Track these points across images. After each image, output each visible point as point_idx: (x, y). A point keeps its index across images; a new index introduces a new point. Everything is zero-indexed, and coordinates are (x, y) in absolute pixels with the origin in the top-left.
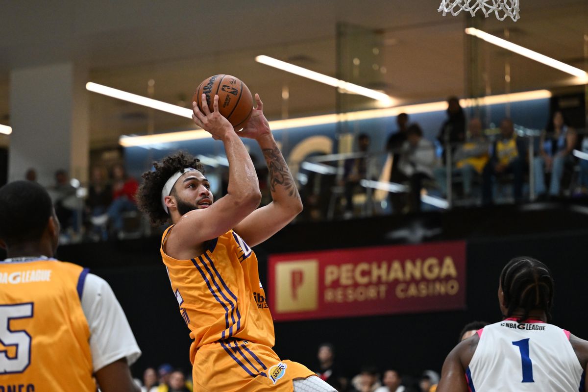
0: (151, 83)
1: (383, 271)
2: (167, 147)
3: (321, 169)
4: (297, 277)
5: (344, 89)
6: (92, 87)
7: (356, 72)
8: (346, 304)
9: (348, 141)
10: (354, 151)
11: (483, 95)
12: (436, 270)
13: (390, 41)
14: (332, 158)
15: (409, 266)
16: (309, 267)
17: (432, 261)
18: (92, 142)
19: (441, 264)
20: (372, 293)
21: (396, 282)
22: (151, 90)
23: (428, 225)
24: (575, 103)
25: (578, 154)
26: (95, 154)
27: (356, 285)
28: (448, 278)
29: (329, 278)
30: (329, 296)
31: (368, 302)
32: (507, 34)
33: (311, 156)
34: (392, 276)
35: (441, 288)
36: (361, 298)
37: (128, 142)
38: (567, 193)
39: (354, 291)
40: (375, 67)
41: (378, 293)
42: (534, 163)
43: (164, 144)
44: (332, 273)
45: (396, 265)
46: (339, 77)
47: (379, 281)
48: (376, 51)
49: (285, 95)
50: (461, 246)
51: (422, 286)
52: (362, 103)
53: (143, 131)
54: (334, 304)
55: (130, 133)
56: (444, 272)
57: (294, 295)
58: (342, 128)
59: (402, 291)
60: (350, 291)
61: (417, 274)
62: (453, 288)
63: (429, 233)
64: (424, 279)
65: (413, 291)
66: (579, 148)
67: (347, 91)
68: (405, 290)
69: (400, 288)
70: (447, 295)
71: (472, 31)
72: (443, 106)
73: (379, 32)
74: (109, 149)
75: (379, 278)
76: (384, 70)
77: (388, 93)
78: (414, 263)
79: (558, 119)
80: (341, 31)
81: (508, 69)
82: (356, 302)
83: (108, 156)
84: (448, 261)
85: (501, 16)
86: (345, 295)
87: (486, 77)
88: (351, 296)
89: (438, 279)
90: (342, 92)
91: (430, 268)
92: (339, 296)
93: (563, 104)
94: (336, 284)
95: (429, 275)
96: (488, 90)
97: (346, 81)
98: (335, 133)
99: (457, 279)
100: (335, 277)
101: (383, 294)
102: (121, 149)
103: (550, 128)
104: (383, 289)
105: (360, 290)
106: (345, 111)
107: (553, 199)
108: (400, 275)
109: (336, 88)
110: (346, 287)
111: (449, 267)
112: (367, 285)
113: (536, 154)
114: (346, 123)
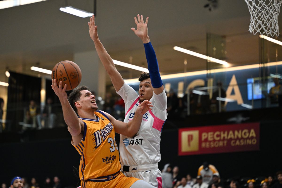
0: (131, 58)
1: (226, 135)
3: (200, 93)
4: (190, 137)
5: (210, 61)
7: (214, 53)
8: (210, 148)
9: (211, 81)
11: (267, 62)
12: (247, 135)
13: (228, 40)
14: (205, 88)
15: (236, 133)
16: (195, 133)
17: (246, 131)
18: (107, 82)
19: (249, 132)
20: (221, 144)
21: (231, 139)
23: (244, 116)
27: (214, 141)
28: (252, 137)
29: (203, 138)
30: (203, 145)
31: (219, 148)
32: (276, 37)
34: (229, 137)
35: (249, 142)
36: (217, 146)
39: (214, 143)
40: (222, 51)
41: (224, 144)
44: (205, 136)
45: (231, 132)
46: (207, 55)
47: (224, 139)
48: (222, 45)
49: (186, 63)
50: (258, 124)
51: (242, 141)
52: (216, 66)
54: (205, 149)
56: (251, 135)
57: (189, 145)
58: (208, 76)
59: (233, 143)
60: (212, 143)
61: (240, 136)
62: (254, 142)
63: (245, 119)
64: (242, 138)
65: (238, 143)
68: (235, 143)
69: (232, 142)
70: (252, 144)
71: (262, 36)
73: (224, 37)
75: (224, 137)
76: (226, 52)
77: (227, 62)
78: (238, 132)
80: (208, 37)
81: (277, 51)
82: (214, 148)
84: (252, 131)
86: (210, 145)
87: (268, 55)
88: (212, 145)
89: (248, 138)
90: (209, 61)
91: (245, 134)
92: (208, 145)
94: (206, 140)
95: (244, 137)
96: (269, 60)
97: (210, 57)
98: (206, 78)
99: (256, 138)
100: (206, 137)
101: (225, 144)
104: (225, 142)
105: (216, 143)
106: (210, 69)
108: (232, 136)
109: (207, 60)
110: (210, 141)
111: (253, 133)
112: (219, 141)
114: (210, 74)
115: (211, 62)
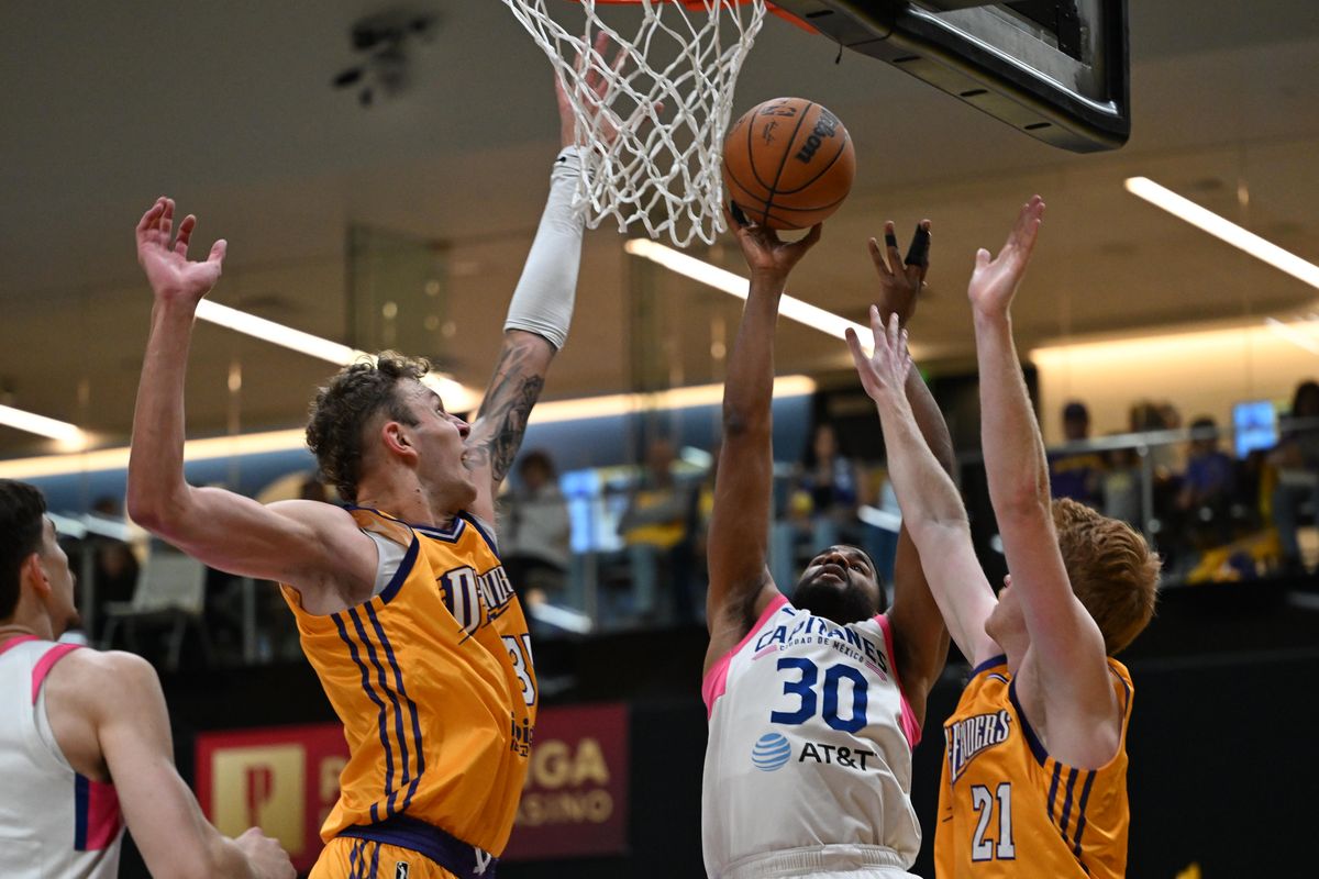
4: (259, 781)
7: (390, 333)
11: (664, 386)
12: (562, 768)
13: (462, 266)
16: (285, 761)
17: (554, 748)
19: (573, 754)
23: (544, 670)
24: (862, 406)
25: (869, 515)
28: (589, 785)
29: (329, 785)
32: (716, 255)
35: (572, 808)
40: (431, 323)
46: (352, 342)
48: (433, 288)
49: (235, 381)
50: (616, 715)
51: (535, 804)
56: (580, 772)
57: (254, 821)
62: (599, 808)
63: (551, 687)
64: (536, 787)
66: (876, 504)
70: (586, 825)
71: (641, 247)
73: (440, 246)
76: (450, 330)
77: (459, 378)
79: (825, 442)
80: (357, 245)
81: (718, 329)
84: (589, 749)
87: (671, 346)
89: (568, 789)
91: (550, 765)
93: (839, 407)
95: (548, 780)
96: (677, 376)
99: (609, 787)
111: (591, 762)
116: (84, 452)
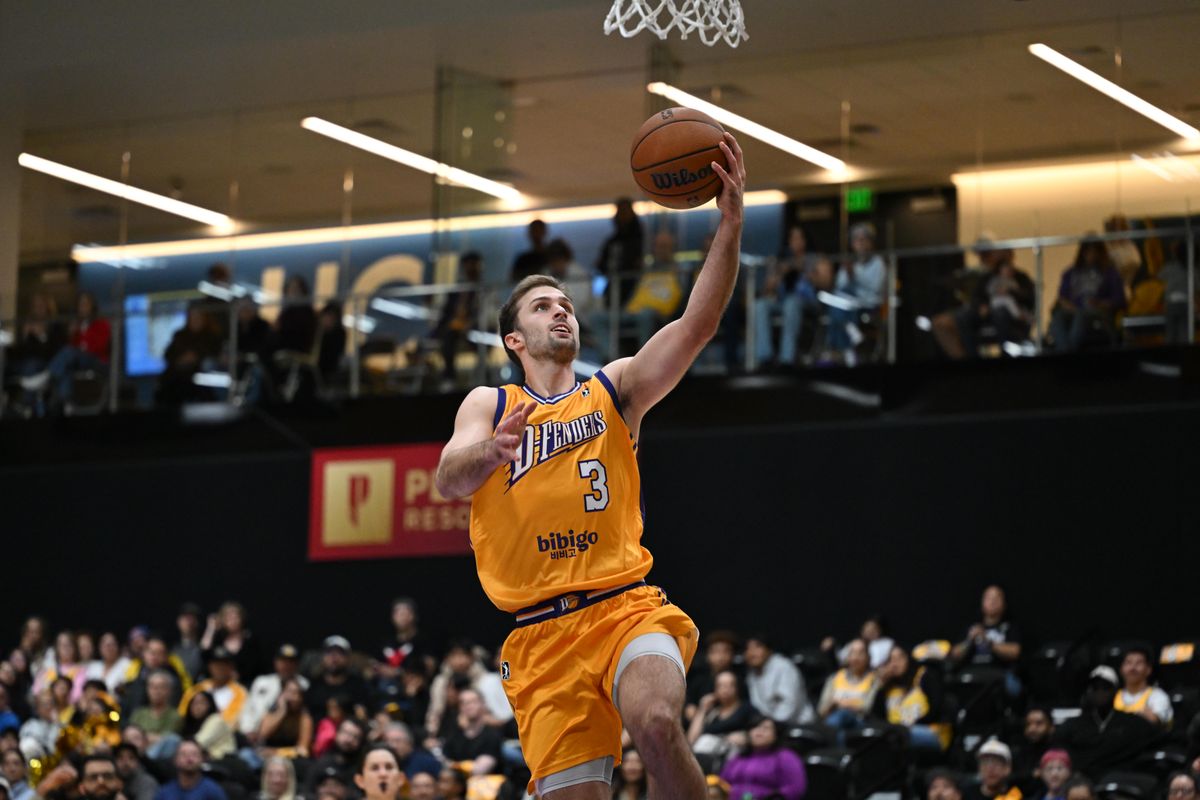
0: (126, 157)
2: (149, 264)
4: (359, 486)
5: (446, 179)
6: (27, 160)
7: (467, 151)
8: (438, 534)
9: (449, 264)
10: (459, 281)
13: (523, 100)
14: (421, 290)
16: (379, 471)
18: (22, 254)
22: (125, 170)
24: (823, 213)
25: (826, 298)
26: (28, 273)
29: (412, 491)
30: (411, 519)
32: (717, 94)
33: (388, 290)
37: (84, 255)
38: (808, 360)
39: (450, 514)
40: (499, 143)
42: (756, 310)
43: (143, 259)
44: (417, 482)
46: (438, 157)
48: (500, 116)
49: (349, 185)
52: (474, 202)
53: (110, 239)
54: (419, 534)
55: (87, 241)
57: (354, 517)
58: (439, 244)
60: (445, 514)
66: (830, 289)
67: (451, 181)
71: (660, 89)
72: (607, 212)
73: (507, 84)
74: (52, 266)
76: (512, 148)
77: (518, 187)
79: (797, 239)
80: (444, 81)
83: (49, 277)
85: (710, 38)
86: (437, 519)
90: (441, 182)
92: (428, 519)
93: (805, 214)
94: (423, 500)
97: (451, 164)
98: (427, 251)
100: (421, 488)
102: (74, 267)
103: (784, 252)
106: (447, 216)
107: (786, 370)
109: (434, 176)
110: (439, 506)
113: (758, 295)
114: (447, 234)
115: (452, 184)
116: (233, 236)
